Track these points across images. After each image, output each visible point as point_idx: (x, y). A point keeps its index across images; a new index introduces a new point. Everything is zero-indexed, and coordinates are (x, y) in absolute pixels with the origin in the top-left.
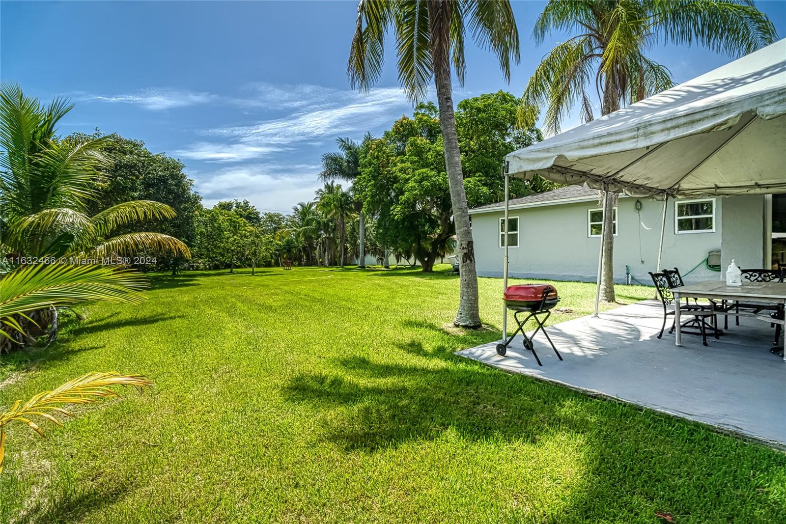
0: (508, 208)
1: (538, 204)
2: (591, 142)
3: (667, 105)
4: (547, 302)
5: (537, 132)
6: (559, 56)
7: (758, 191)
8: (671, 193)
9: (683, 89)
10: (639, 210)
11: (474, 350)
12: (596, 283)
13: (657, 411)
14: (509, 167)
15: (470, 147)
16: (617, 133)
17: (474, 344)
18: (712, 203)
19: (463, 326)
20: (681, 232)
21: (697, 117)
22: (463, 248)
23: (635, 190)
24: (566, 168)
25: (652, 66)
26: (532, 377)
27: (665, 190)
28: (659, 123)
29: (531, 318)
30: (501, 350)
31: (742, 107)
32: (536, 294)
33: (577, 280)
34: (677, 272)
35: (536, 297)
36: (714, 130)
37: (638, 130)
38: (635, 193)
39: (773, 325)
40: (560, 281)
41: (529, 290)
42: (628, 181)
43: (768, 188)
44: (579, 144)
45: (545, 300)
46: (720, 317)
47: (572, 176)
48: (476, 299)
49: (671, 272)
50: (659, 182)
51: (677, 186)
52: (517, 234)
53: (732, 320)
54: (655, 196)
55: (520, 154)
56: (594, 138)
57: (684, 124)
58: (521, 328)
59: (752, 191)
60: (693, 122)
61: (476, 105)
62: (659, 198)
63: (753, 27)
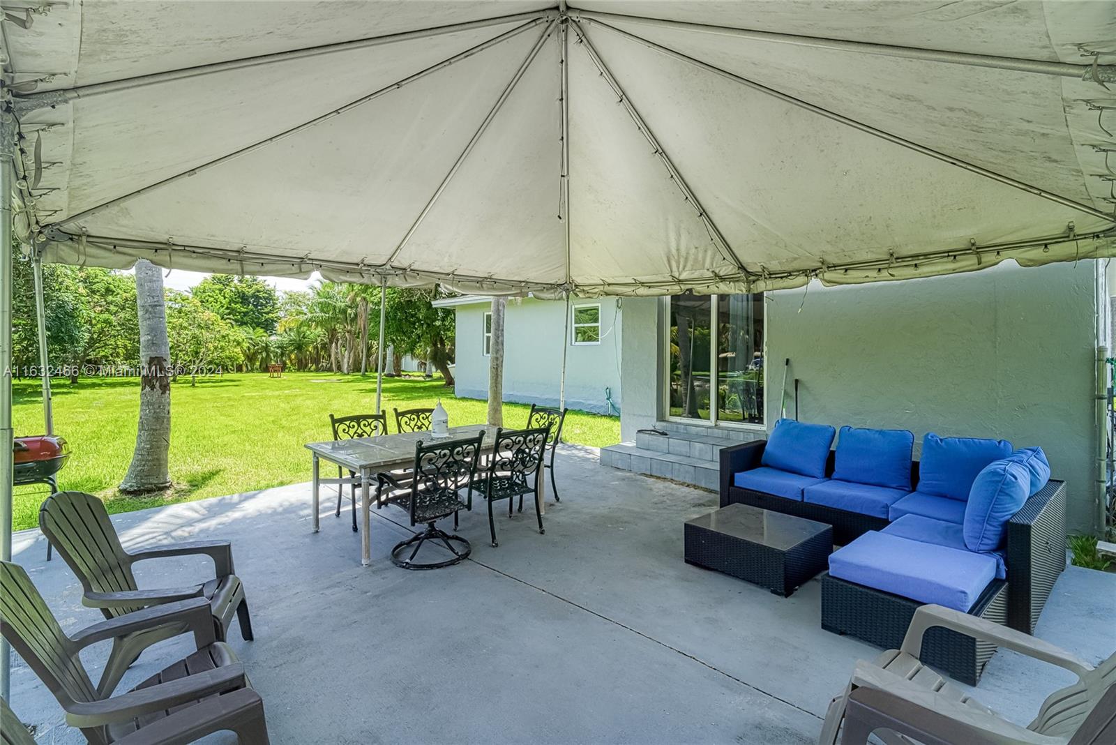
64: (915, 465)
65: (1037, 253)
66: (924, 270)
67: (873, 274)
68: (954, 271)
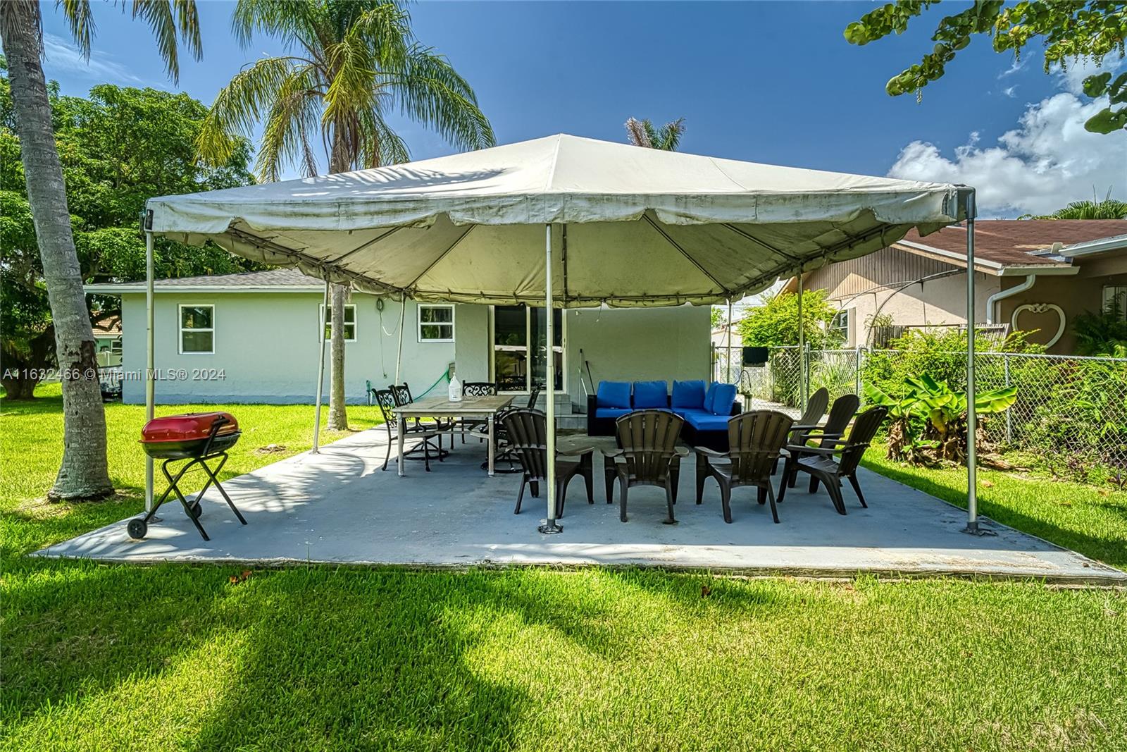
0: (153, 289)
1: (247, 288)
2: (282, 208)
3: (378, 185)
4: (217, 439)
5: (250, 179)
6: (268, 73)
7: (483, 301)
8: (407, 293)
9: (399, 170)
10: (381, 310)
11: (81, 540)
12: (315, 405)
13: (353, 565)
14: (154, 220)
15: (120, 173)
16: (315, 205)
17: (86, 529)
18: (451, 310)
19: (67, 499)
20: (424, 340)
21: (399, 206)
22: (71, 354)
23: (365, 283)
24: (263, 240)
25: (389, 135)
26: (187, 562)
27: (402, 289)
28: (362, 203)
29: (193, 467)
30: (137, 530)
31: (438, 207)
32: (199, 429)
33: (305, 402)
34: (406, 388)
35: (199, 433)
36: (415, 226)
37: (339, 206)
38: (366, 287)
39: (481, 439)
40: (279, 405)
41: (187, 423)
42: (357, 272)
43: (490, 298)
44: (266, 207)
45: (214, 436)
46: (446, 437)
47: (274, 253)
48: (102, 445)
49: (399, 388)
50: (393, 278)
51: (413, 286)
52: (211, 333)
53: (457, 437)
54: (390, 295)
55: (173, 203)
56: (285, 204)
57: (387, 211)
58: (174, 487)
59: (478, 301)
60: (395, 212)
61: (132, 101)
62: (396, 298)
63: (479, 130)
64: (669, 397)
65: (697, 300)
66: (656, 303)
67: (634, 303)
68: (667, 305)
